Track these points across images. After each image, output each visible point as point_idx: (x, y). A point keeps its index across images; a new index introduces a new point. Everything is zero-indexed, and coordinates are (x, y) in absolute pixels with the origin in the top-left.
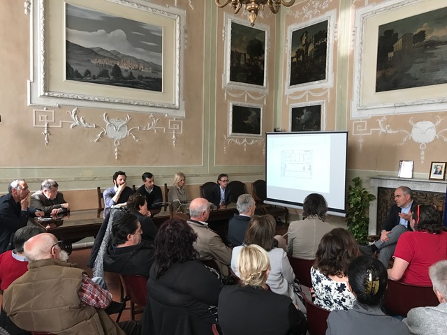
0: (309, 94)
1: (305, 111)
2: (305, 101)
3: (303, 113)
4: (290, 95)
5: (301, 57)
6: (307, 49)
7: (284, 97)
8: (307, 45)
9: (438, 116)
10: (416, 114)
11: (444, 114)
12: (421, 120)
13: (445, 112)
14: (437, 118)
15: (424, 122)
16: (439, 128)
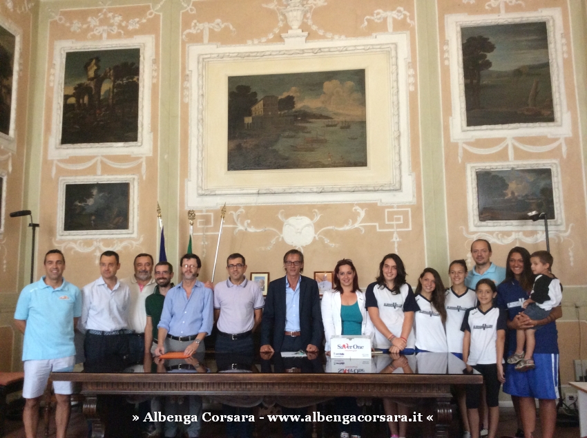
0: (102, 162)
1: (95, 192)
2: (95, 174)
3: (90, 195)
4: (59, 161)
5: (86, 99)
6: (99, 86)
7: (47, 163)
8: (99, 80)
9: (316, 210)
10: (288, 206)
11: (324, 208)
12: (294, 215)
13: (325, 205)
14: (315, 212)
15: (298, 217)
16: (318, 226)
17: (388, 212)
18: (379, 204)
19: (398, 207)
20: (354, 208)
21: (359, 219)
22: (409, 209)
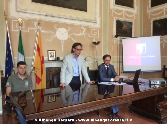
9: (69, 26)
10: (58, 23)
11: (72, 26)
12: (61, 27)
13: (72, 25)
14: (68, 27)
15: (62, 28)
16: (70, 33)
17: (92, 30)
18: (90, 27)
19: (96, 29)
20: (82, 27)
21: (84, 32)
22: (98, 30)
